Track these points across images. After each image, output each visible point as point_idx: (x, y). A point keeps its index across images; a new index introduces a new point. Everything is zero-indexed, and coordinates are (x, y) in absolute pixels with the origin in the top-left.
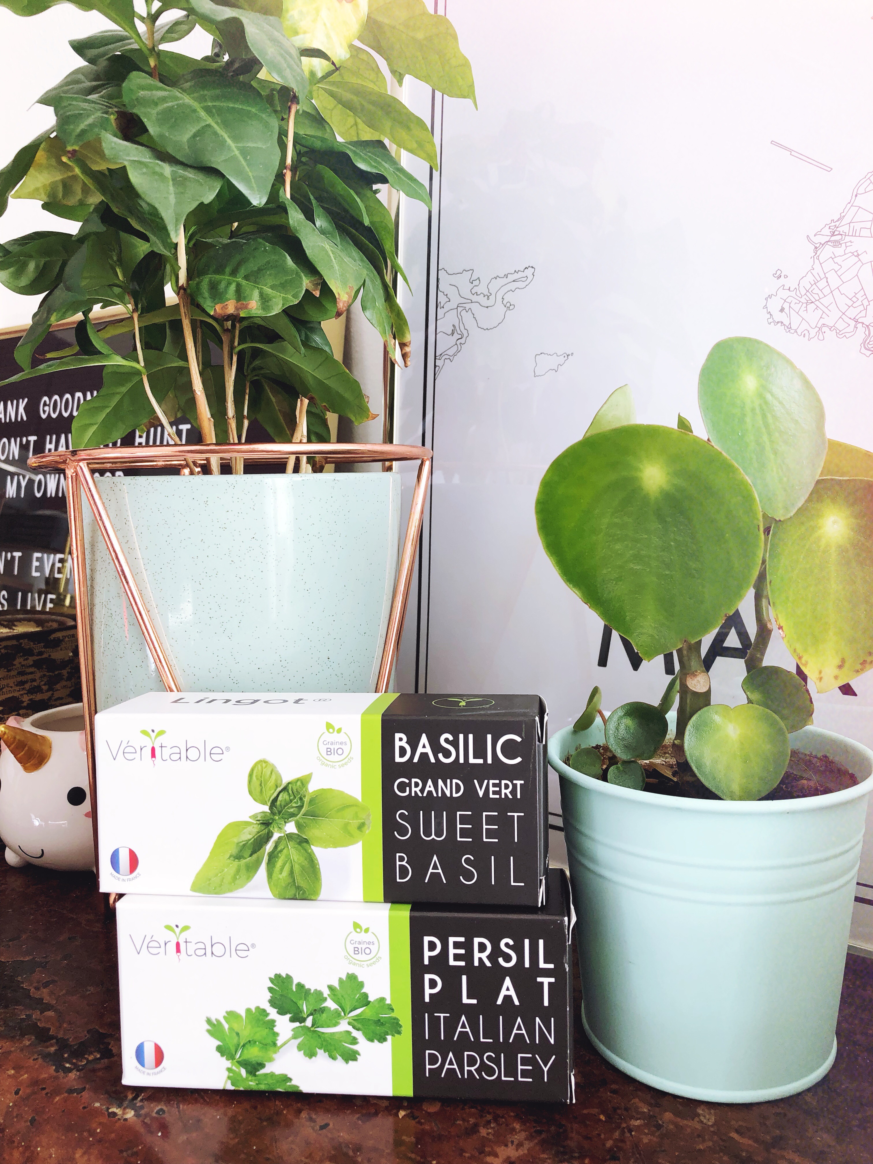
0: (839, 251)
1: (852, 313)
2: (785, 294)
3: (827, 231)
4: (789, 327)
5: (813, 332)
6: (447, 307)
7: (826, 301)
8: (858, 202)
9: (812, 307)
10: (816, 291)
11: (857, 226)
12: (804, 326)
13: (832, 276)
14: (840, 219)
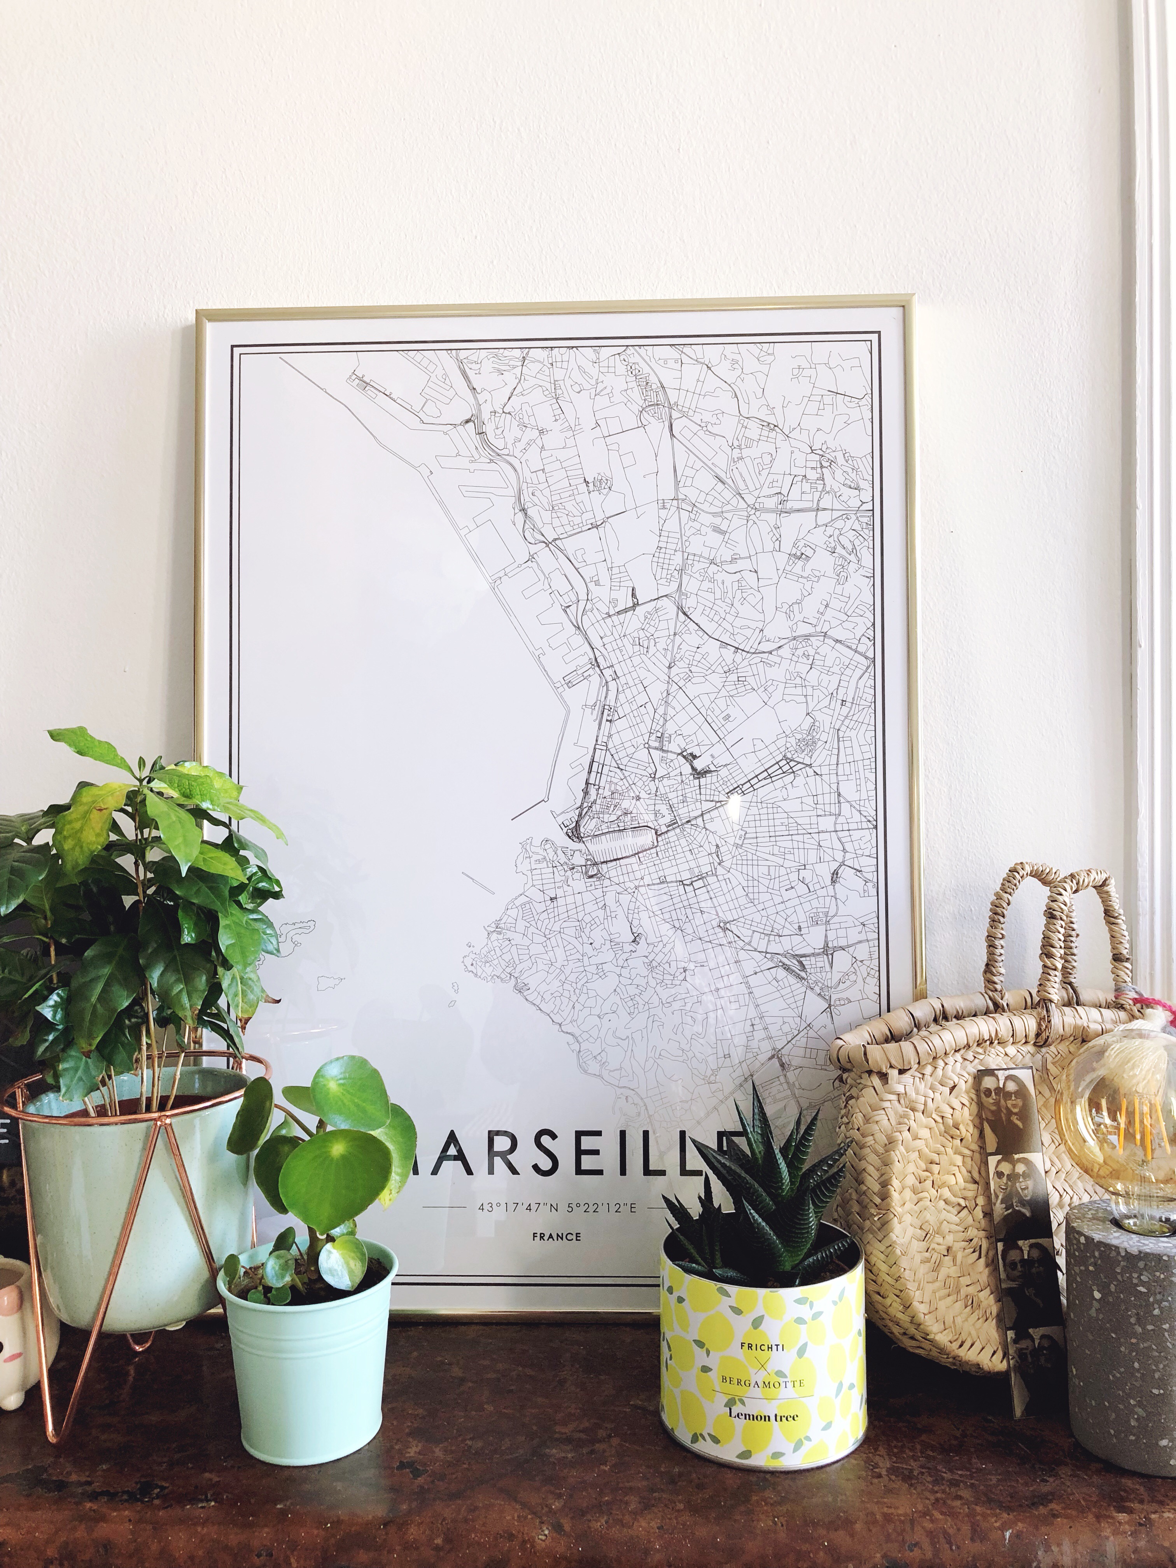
0: (501, 937)
1: (508, 970)
2: (474, 956)
3: (494, 926)
4: (476, 975)
5: (489, 978)
7: (496, 962)
8: (509, 912)
9: (488, 965)
10: (490, 956)
11: (509, 925)
12: (484, 975)
13: (497, 949)
14: (500, 920)
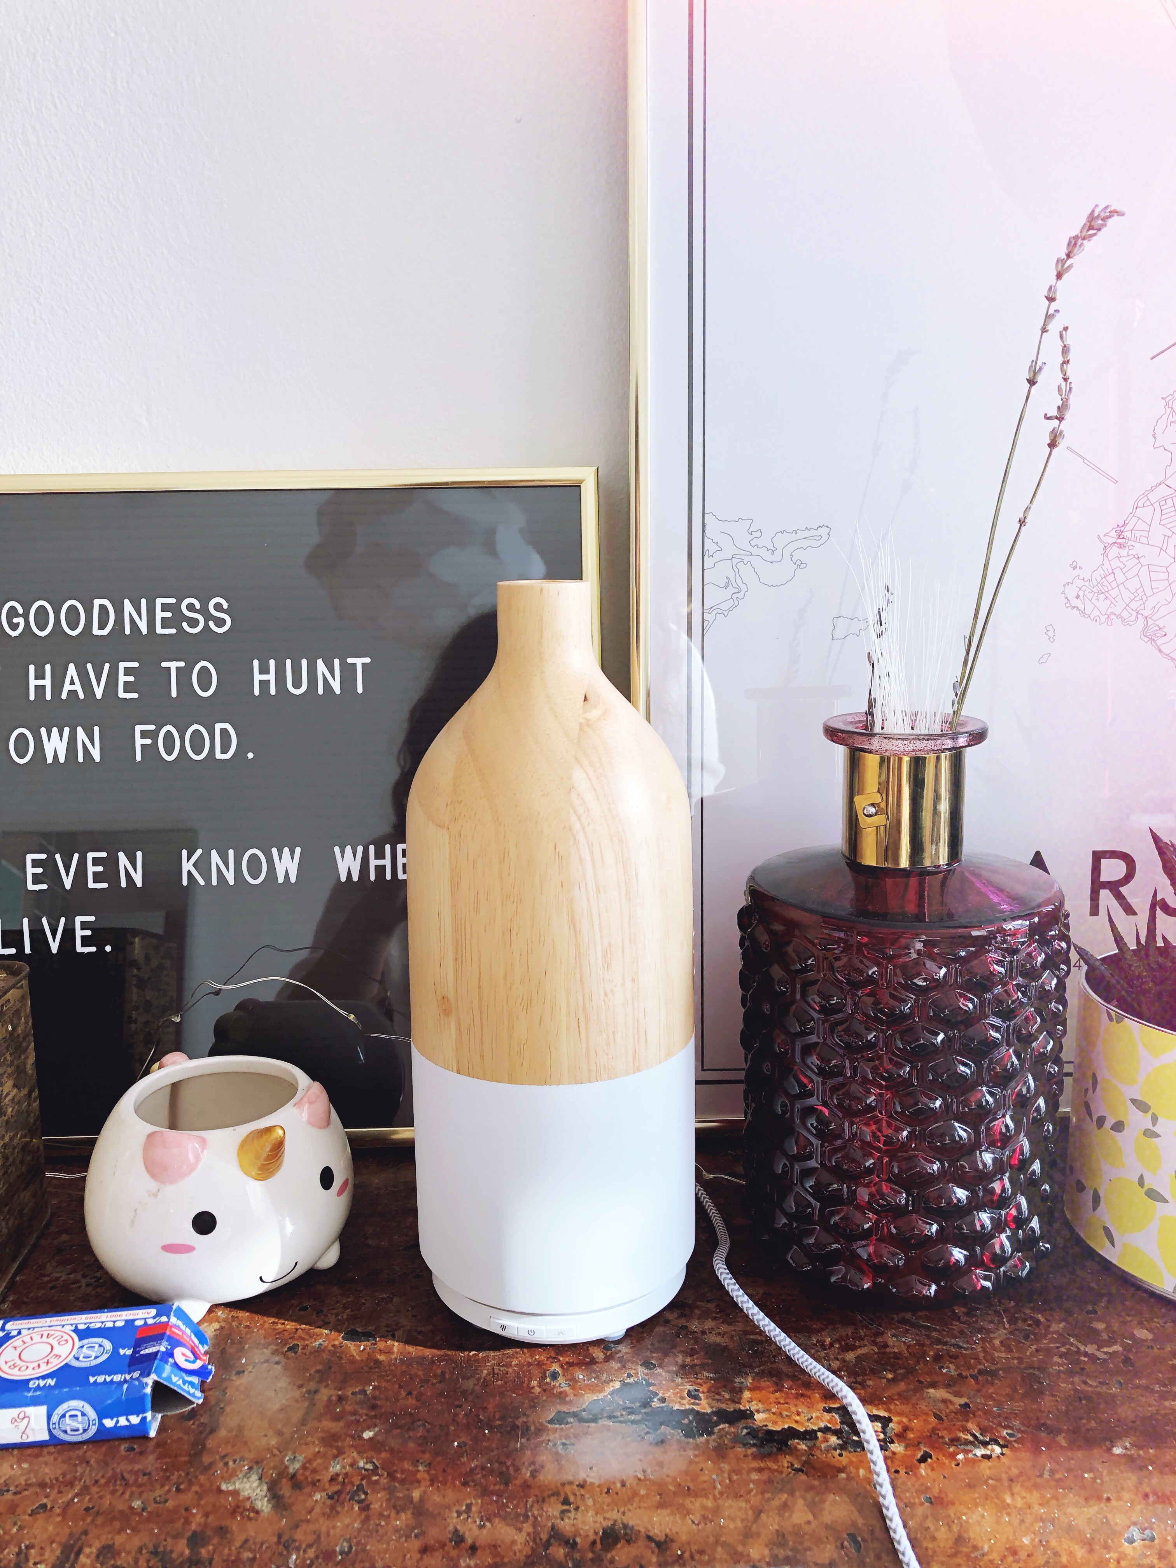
3: (1113, 534)
6: (718, 556)
10: (1105, 583)
